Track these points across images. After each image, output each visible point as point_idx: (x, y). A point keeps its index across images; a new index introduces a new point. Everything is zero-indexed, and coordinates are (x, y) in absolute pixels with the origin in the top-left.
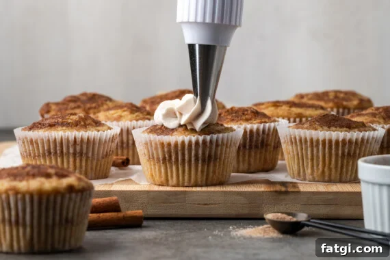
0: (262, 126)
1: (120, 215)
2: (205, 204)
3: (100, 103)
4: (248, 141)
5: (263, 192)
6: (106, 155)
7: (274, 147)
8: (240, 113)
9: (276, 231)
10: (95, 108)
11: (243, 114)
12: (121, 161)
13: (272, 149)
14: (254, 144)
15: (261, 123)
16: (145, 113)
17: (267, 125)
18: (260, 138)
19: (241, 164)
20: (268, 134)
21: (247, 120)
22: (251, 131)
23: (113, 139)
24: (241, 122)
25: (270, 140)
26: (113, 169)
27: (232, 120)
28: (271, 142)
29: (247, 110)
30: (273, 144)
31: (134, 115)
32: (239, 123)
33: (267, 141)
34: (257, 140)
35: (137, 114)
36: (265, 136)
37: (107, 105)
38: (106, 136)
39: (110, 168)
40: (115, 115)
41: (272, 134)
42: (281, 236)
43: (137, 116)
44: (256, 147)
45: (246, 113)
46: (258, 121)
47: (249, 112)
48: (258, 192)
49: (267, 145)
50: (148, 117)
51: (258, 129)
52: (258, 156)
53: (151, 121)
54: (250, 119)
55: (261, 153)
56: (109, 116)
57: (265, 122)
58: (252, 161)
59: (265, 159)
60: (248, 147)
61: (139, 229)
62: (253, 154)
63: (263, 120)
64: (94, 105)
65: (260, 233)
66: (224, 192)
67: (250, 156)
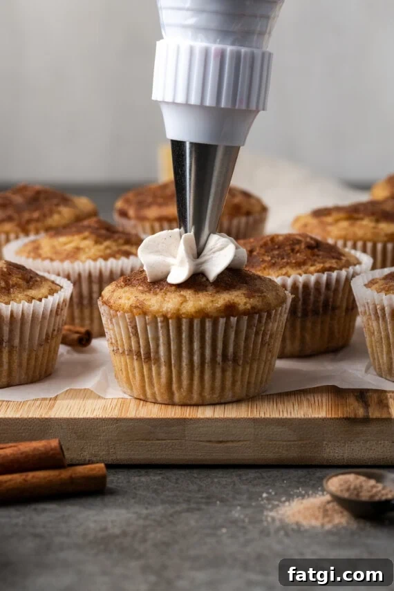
0: (324, 277)
1: (65, 474)
2: (221, 442)
3: (46, 210)
4: (300, 303)
5: (323, 419)
6: (47, 339)
7: (347, 309)
8: (288, 248)
9: (346, 513)
10: (38, 220)
11: (293, 250)
12: (76, 336)
13: (344, 314)
14: (310, 307)
15: (323, 271)
16: (121, 241)
17: (334, 274)
18: (322, 298)
19: (288, 342)
20: (336, 290)
21: (299, 265)
22: (306, 286)
23: (58, 310)
24: (288, 269)
25: (339, 300)
26: (63, 349)
27: (273, 265)
28: (342, 301)
29: (299, 242)
30: (344, 305)
31: (102, 247)
32: (284, 271)
33: (334, 301)
34: (316, 301)
35: (107, 243)
36: (332, 294)
37: (59, 213)
38: (45, 308)
39: (56, 351)
40: (69, 247)
41: (344, 289)
42: (354, 525)
43: (107, 247)
44: (316, 312)
45: (297, 247)
46: (319, 266)
47: (303, 246)
48: (315, 419)
49: (334, 309)
50: (126, 248)
51: (318, 283)
52: (318, 328)
53: (132, 258)
54: (304, 263)
55: (322, 322)
56: (58, 248)
57: (331, 269)
58: (308, 337)
59: (332, 333)
60: (299, 315)
61: (98, 501)
62: (309, 325)
63: (327, 265)
64: (36, 215)
65: (317, 518)
66: (255, 420)
67: (303, 328)
